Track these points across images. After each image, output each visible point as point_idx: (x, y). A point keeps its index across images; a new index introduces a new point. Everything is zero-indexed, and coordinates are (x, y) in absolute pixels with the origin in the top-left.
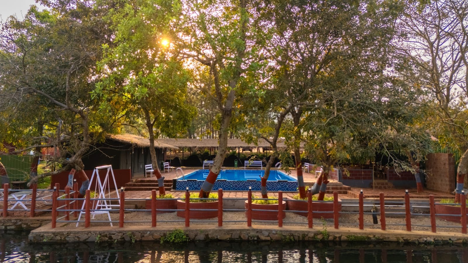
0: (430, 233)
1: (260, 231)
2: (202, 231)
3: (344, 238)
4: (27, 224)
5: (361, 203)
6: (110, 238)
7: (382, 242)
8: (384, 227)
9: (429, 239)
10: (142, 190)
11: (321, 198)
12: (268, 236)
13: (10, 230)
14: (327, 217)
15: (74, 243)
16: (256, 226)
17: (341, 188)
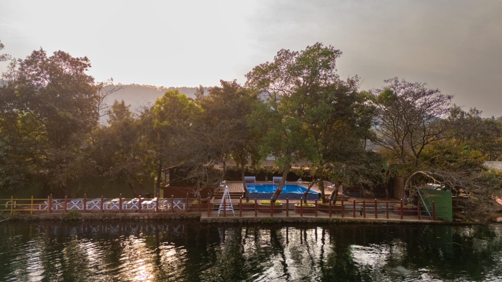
0: (386, 219)
1: (307, 218)
2: (280, 218)
3: (346, 221)
4: (186, 216)
5: (354, 205)
6: (238, 221)
7: (363, 223)
8: (365, 217)
9: (385, 222)
10: (235, 198)
11: (334, 202)
12: (311, 220)
13: (177, 219)
14: (339, 212)
15: (221, 223)
16: (304, 216)
17: (344, 198)
